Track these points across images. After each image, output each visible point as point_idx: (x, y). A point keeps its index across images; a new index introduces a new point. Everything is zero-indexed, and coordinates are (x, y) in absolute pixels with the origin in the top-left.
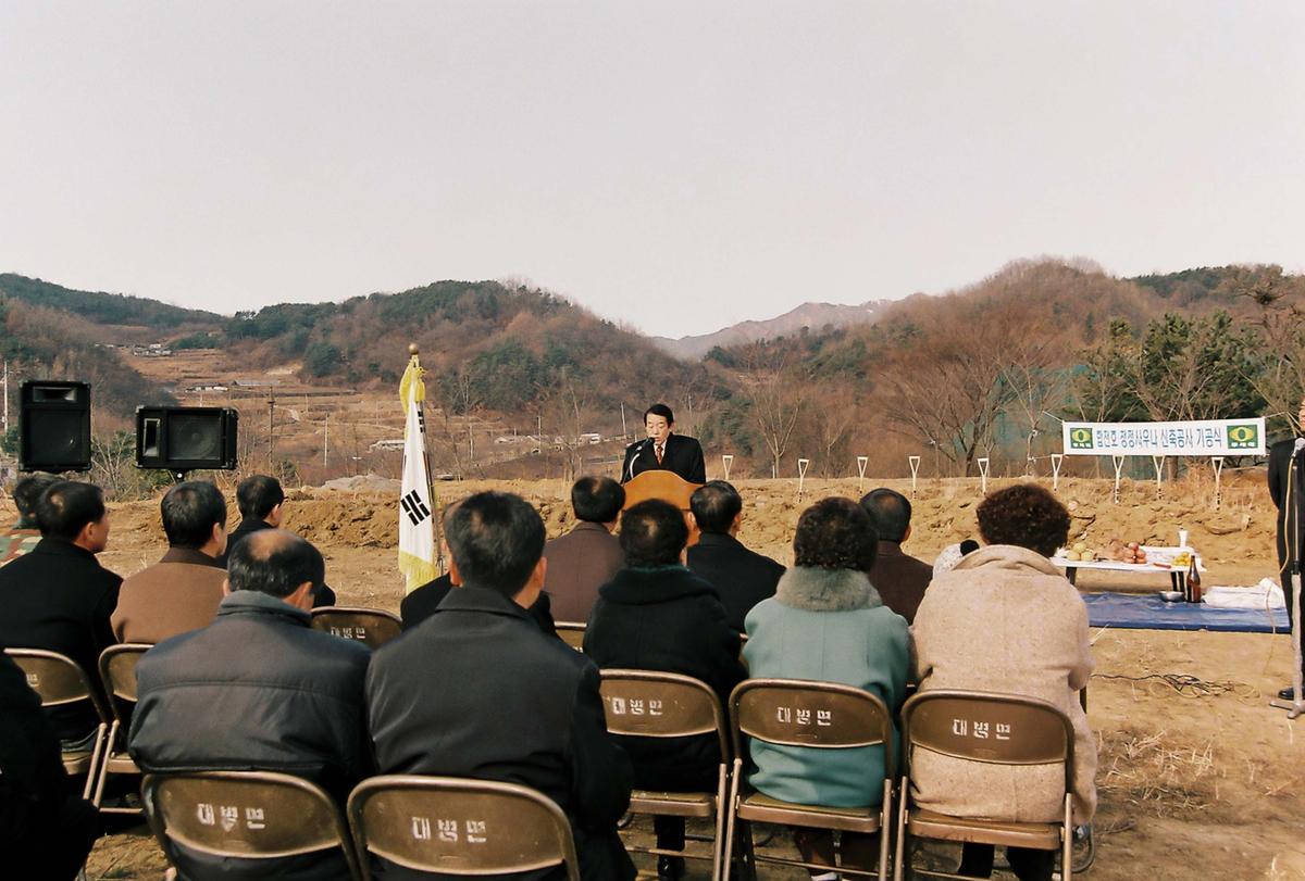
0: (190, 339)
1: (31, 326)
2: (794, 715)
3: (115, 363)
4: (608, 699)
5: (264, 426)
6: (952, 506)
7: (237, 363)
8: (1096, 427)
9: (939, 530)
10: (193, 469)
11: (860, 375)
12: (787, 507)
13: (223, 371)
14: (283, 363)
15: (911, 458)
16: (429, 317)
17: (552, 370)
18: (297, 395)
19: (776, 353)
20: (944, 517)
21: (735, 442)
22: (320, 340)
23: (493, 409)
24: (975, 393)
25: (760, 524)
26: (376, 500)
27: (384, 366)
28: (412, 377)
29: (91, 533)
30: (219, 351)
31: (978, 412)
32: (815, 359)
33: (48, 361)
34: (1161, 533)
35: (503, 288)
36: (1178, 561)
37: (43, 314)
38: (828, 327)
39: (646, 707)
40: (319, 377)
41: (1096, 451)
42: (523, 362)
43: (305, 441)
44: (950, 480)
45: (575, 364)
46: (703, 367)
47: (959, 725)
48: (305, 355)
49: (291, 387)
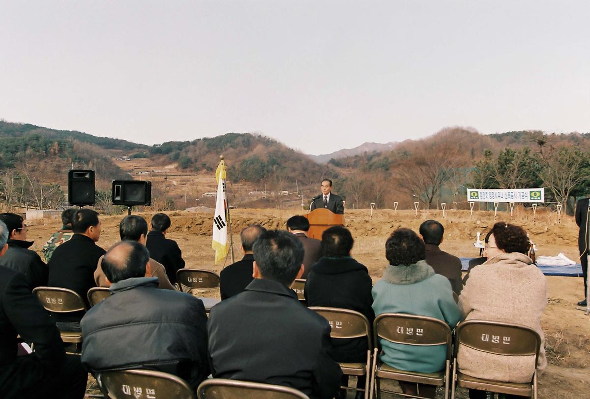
0: (137, 155)
1: (82, 150)
2: (405, 330)
3: (110, 163)
5: (163, 187)
7: (154, 163)
8: (480, 191)
10: (134, 205)
11: (387, 169)
12: (366, 222)
13: (149, 166)
14: (170, 163)
15: (415, 203)
16: (225, 147)
17: (270, 167)
18: (176, 176)
19: (355, 161)
22: (184, 155)
26: (205, 216)
27: (208, 165)
28: (221, 169)
29: (91, 231)
30: (148, 159)
31: (434, 184)
32: (370, 164)
33: (87, 163)
35: (252, 136)
37: (86, 146)
38: (374, 151)
39: (334, 325)
40: (183, 169)
41: (480, 200)
42: (260, 164)
43: (179, 193)
44: (424, 210)
45: (279, 164)
46: (327, 166)
47: (485, 337)
48: (179, 161)
49: (174, 173)
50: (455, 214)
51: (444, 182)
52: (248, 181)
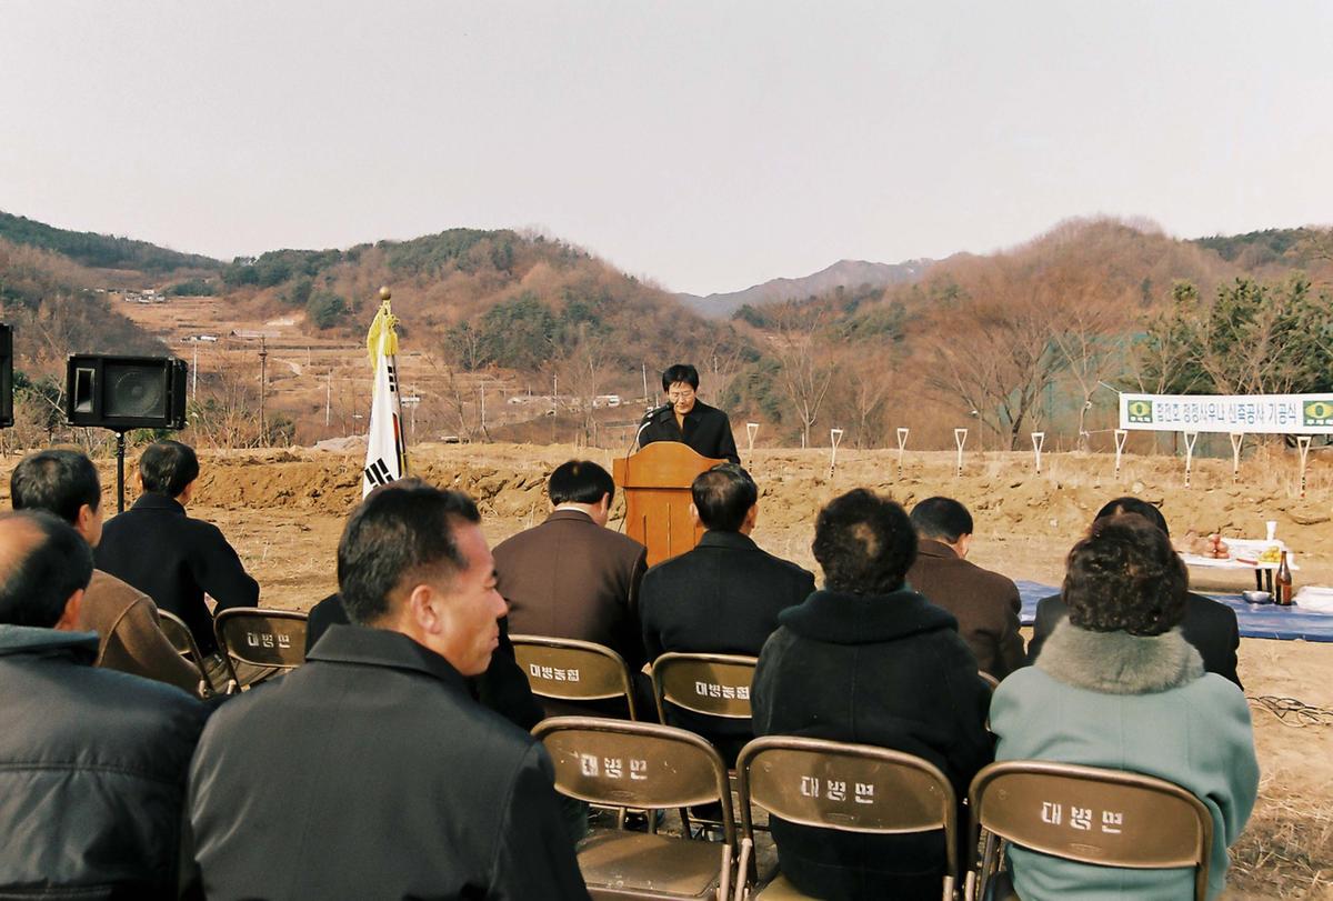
0: (186, 285)
1: (15, 266)
2: (824, 788)
3: (104, 310)
4: (576, 755)
6: (1003, 485)
7: (236, 312)
8: (1157, 399)
9: (987, 512)
10: (135, 427)
11: (899, 338)
12: (818, 483)
13: (219, 320)
14: (284, 313)
15: (957, 430)
16: (441, 268)
17: (570, 327)
18: (297, 348)
19: (808, 313)
20: (993, 498)
21: (763, 407)
22: (324, 289)
23: (506, 367)
24: (1023, 362)
25: (786, 501)
28: (383, 325)
30: (217, 299)
31: (1027, 381)
32: (850, 321)
33: (34, 305)
34: (1238, 523)
35: (519, 238)
36: (1266, 557)
38: (865, 286)
39: (626, 769)
40: (322, 329)
41: (1155, 426)
42: (540, 316)
43: (306, 397)
44: (994, 454)
45: (595, 320)
46: (730, 326)
47: (1050, 810)
48: (308, 305)
49: (292, 339)
50: (1083, 465)
51: (1057, 376)
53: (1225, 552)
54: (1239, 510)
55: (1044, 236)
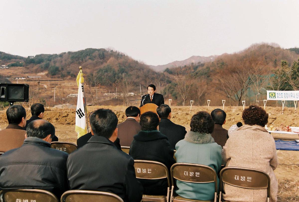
0: (14, 64)
2: (189, 173)
4: (136, 168)
5: (37, 90)
6: (235, 114)
7: (29, 71)
8: (277, 92)
9: (231, 121)
10: (15, 102)
11: (208, 76)
12: (187, 114)
13: (24, 73)
14: (42, 71)
15: (223, 100)
16: (85, 59)
17: (120, 74)
18: (46, 81)
19: (184, 70)
20: (232, 117)
21: (172, 96)
22: (53, 65)
24: (241, 82)
25: (179, 119)
26: (69, 111)
27: (72, 73)
28: (80, 76)
30: (23, 67)
31: (242, 88)
32: (195, 72)
34: (296, 123)
35: (106, 51)
38: (199, 63)
39: (147, 171)
40: (53, 75)
41: (276, 99)
42: (112, 72)
43: (48, 94)
45: (127, 73)
46: (163, 74)
47: (236, 177)
48: (49, 69)
49: (45, 78)
52: (103, 85)
53: (290, 130)
54: (296, 120)
55: (247, 49)
